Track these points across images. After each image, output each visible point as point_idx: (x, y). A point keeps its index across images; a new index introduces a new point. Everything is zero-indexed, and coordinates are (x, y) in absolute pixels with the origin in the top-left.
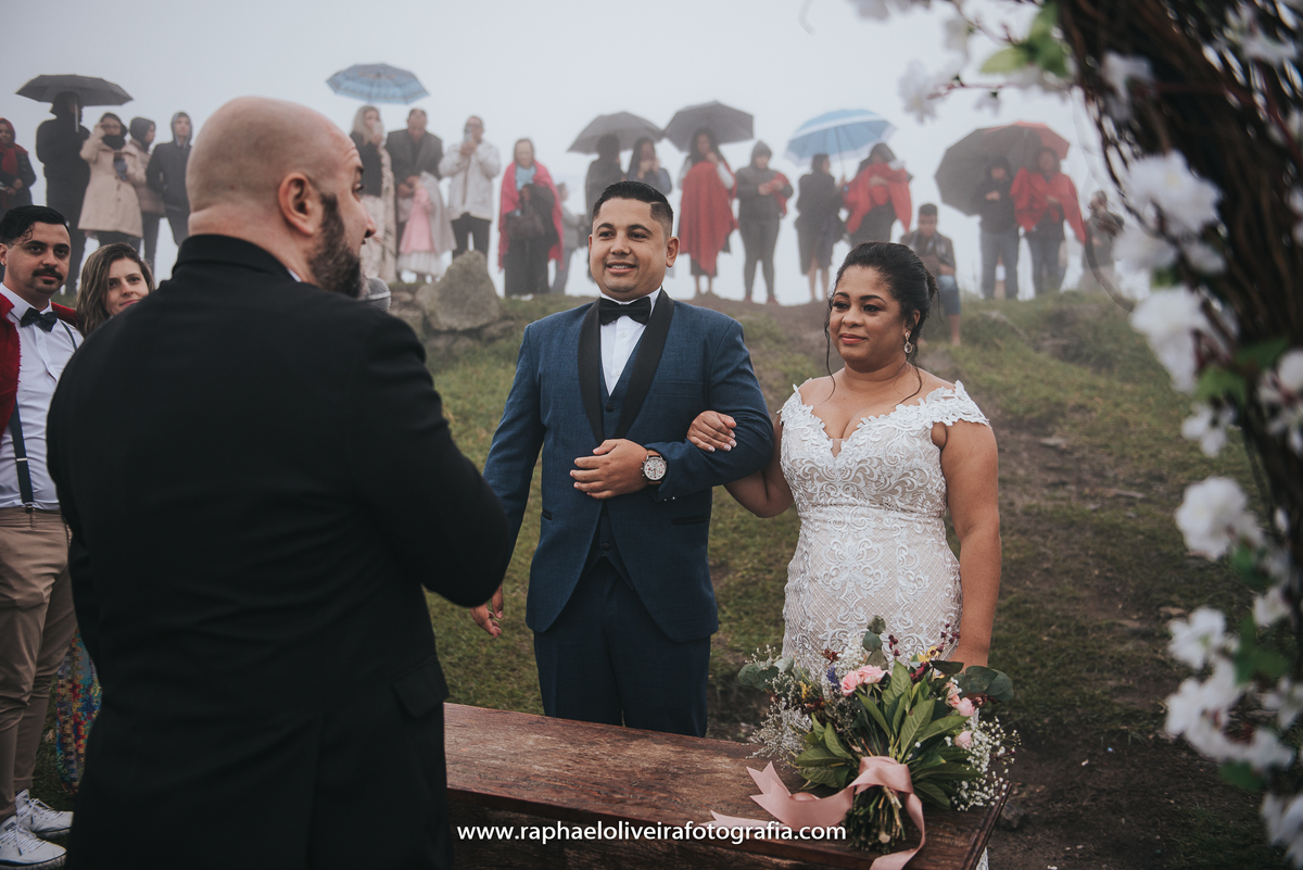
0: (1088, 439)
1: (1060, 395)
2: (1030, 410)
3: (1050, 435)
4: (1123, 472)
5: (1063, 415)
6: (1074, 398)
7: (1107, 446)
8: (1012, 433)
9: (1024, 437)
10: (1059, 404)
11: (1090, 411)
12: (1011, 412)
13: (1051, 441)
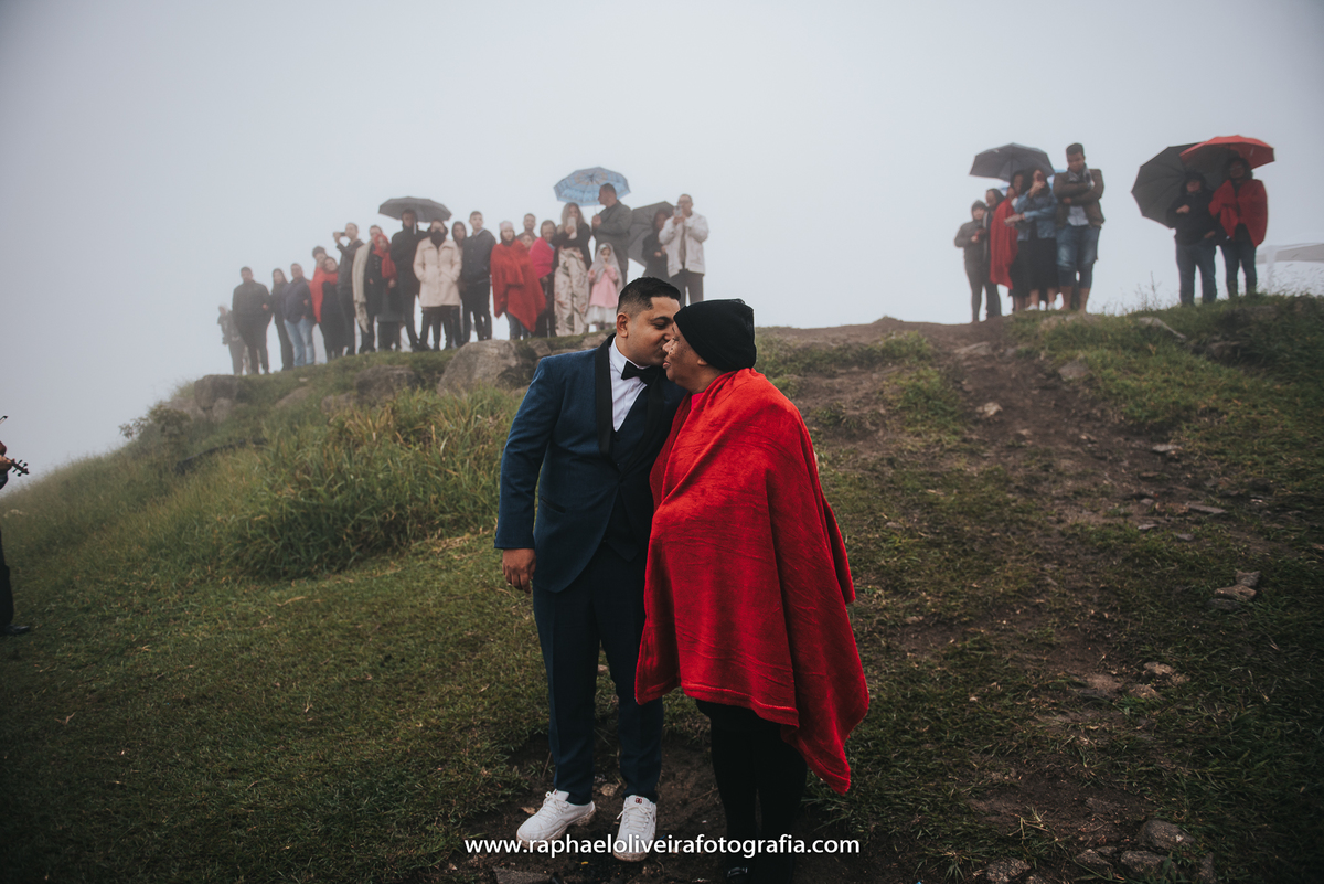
0: (1204, 445)
1: (1192, 399)
2: (1155, 415)
3: (1166, 442)
4: (1224, 483)
5: (1188, 420)
6: (1210, 400)
7: (1222, 452)
8: (1127, 439)
9: (1136, 443)
10: (1188, 408)
11: (1222, 414)
12: (1133, 418)
13: (1161, 448)
